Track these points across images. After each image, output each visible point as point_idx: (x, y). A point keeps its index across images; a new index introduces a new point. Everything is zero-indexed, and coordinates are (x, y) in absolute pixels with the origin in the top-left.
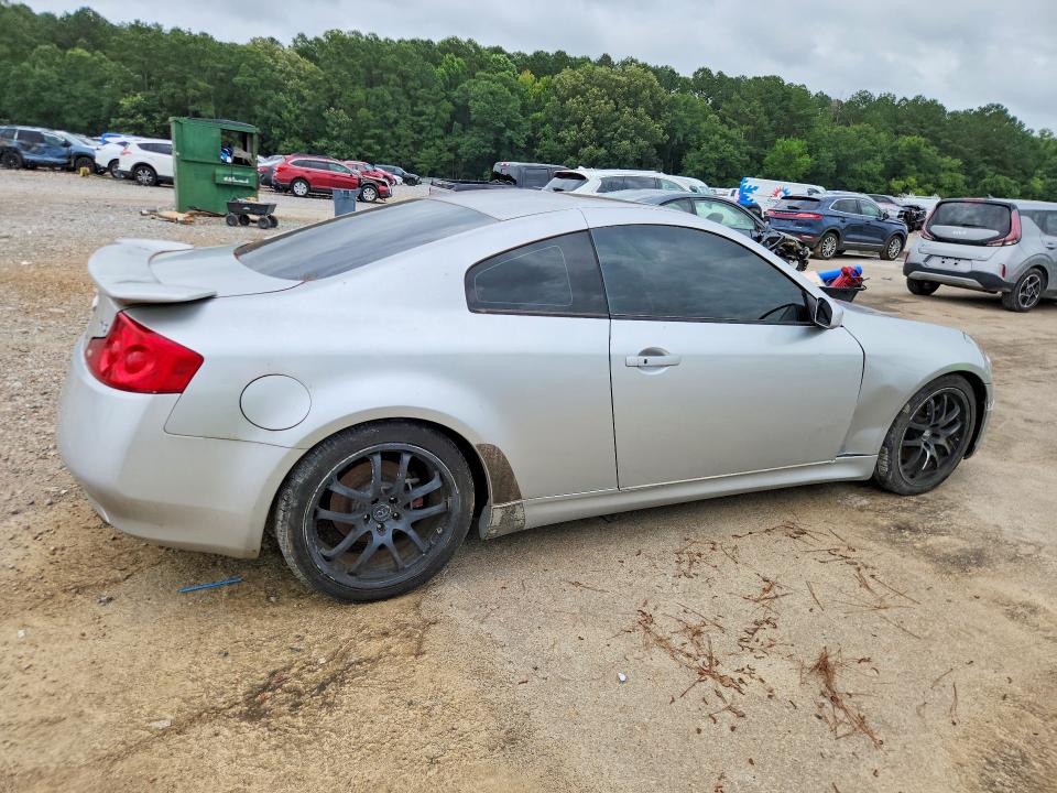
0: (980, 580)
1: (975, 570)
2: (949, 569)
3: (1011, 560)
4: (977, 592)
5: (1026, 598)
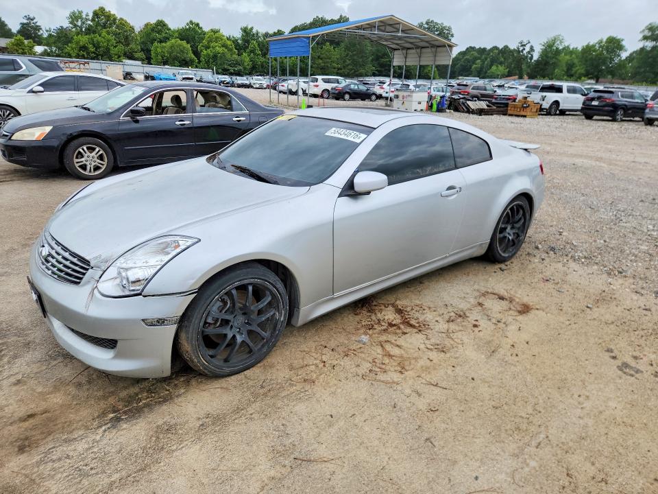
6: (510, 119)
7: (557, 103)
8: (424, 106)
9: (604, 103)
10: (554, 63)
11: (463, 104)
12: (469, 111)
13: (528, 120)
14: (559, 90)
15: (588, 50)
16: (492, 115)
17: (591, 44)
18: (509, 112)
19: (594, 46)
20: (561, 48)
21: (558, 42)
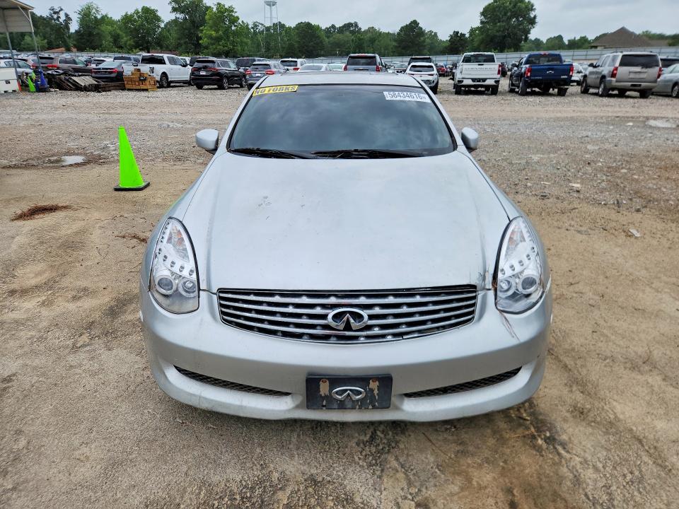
0: (107, 299)
1: (113, 303)
2: (126, 296)
3: (93, 322)
4: (106, 292)
5: (79, 303)
6: (132, 94)
7: (164, 74)
8: (15, 85)
9: (210, 73)
10: (98, 34)
11: (68, 80)
12: (78, 88)
13: (150, 94)
14: (161, 61)
15: (127, 19)
16: (110, 91)
17: (129, 13)
18: (127, 86)
19: (132, 16)
20: (99, 17)
21: (94, 11)
